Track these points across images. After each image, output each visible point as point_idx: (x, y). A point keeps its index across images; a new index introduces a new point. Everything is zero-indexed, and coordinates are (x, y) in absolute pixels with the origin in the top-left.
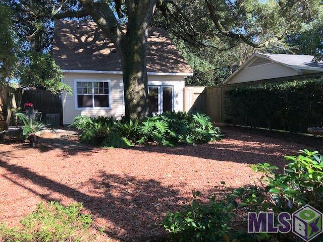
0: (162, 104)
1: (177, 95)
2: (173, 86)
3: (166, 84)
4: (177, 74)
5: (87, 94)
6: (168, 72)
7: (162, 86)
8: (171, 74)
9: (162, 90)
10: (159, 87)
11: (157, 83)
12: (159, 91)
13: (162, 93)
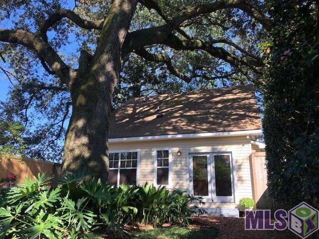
0: (214, 181)
1: (239, 168)
2: (231, 152)
3: (218, 150)
4: (232, 134)
5: (113, 169)
6: (216, 131)
7: (212, 153)
8: (221, 134)
9: (212, 159)
10: (208, 156)
11: (204, 149)
12: (208, 162)
13: (213, 164)
